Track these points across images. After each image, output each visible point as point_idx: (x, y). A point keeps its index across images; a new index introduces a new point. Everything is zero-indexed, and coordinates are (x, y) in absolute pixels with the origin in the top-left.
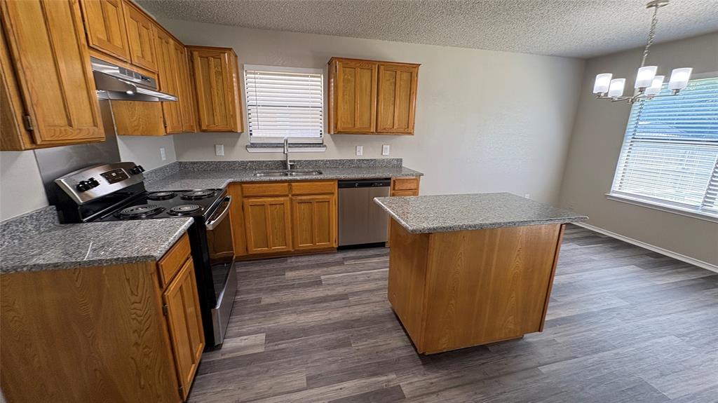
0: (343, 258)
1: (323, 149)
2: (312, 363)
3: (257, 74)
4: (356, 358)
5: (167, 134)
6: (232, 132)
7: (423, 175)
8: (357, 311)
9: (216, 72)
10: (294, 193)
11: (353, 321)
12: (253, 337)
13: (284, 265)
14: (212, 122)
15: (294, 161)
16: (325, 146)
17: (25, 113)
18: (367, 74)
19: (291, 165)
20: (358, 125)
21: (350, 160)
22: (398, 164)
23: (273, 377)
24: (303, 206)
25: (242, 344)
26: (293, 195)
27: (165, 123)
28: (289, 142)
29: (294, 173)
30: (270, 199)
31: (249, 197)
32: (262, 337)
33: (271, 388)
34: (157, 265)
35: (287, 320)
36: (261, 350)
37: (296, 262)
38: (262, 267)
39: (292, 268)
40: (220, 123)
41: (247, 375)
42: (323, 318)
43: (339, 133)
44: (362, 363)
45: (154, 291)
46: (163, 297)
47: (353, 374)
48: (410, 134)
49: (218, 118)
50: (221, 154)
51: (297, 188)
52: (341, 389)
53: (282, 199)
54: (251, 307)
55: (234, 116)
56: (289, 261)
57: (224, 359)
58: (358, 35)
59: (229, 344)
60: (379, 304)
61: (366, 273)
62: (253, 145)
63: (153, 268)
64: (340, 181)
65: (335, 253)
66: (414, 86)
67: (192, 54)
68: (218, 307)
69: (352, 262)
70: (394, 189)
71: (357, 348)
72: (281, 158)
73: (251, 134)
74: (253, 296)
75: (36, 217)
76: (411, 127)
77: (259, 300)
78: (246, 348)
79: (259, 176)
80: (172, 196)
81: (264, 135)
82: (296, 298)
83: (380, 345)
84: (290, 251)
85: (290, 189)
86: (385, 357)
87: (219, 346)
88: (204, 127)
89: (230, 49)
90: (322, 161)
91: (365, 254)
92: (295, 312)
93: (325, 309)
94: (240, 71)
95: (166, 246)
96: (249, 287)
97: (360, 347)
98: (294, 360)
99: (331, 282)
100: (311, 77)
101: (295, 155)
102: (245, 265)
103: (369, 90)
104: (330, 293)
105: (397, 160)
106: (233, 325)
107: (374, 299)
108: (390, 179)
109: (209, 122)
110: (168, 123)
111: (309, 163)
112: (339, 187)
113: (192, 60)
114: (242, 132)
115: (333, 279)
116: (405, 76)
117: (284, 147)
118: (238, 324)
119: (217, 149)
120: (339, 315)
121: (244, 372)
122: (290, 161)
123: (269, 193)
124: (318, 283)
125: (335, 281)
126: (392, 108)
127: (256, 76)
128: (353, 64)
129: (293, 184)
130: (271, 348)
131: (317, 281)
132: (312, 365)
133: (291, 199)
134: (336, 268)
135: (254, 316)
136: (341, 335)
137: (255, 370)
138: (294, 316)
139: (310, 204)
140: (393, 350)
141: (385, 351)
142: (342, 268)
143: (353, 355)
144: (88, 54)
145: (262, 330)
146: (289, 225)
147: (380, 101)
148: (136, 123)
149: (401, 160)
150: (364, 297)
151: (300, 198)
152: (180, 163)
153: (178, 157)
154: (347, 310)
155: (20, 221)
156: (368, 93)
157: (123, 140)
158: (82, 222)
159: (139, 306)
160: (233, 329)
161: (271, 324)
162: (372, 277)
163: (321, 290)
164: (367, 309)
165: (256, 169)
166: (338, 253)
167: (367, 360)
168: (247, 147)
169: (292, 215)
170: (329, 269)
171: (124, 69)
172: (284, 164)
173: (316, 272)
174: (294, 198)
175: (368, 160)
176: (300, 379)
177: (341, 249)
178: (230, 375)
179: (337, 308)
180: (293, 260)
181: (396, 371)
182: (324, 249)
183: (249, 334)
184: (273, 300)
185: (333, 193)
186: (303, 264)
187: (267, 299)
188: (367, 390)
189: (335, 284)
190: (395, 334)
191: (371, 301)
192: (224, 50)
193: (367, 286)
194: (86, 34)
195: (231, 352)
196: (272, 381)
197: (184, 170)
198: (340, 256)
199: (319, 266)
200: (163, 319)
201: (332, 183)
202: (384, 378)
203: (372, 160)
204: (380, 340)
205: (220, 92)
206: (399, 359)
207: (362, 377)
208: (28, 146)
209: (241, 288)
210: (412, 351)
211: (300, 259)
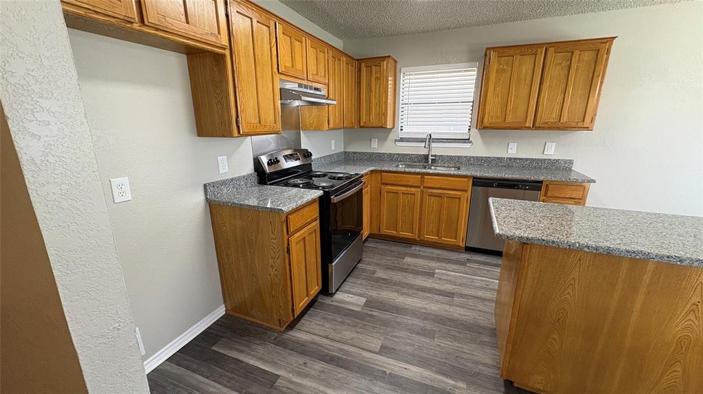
0: (467, 259)
1: (468, 145)
2: (392, 336)
3: (412, 74)
4: (433, 351)
5: (330, 129)
6: (383, 127)
7: (594, 181)
8: (457, 312)
9: (376, 78)
10: (425, 185)
11: (448, 319)
12: (356, 298)
13: (407, 250)
14: (368, 120)
15: (435, 156)
16: (471, 142)
17: (237, 116)
18: (529, 60)
19: (432, 159)
20: (509, 119)
21: (498, 158)
22: (566, 166)
23: (358, 332)
24: (433, 198)
25: (348, 299)
26: (424, 187)
27: (328, 121)
28: (432, 137)
29: (433, 167)
30: (403, 188)
31: (386, 184)
32: (364, 300)
33: (352, 339)
34: (287, 217)
35: (388, 295)
36: (358, 309)
37: (419, 251)
38: (388, 247)
39: (413, 254)
40: (374, 120)
41: (341, 322)
42: (420, 306)
43: (484, 128)
44: (437, 358)
45: (283, 234)
46: (288, 240)
47: (423, 362)
48: (587, 128)
49: (373, 116)
50: (375, 147)
51: (429, 181)
52: (406, 369)
53: (414, 189)
54: (366, 276)
55: (385, 115)
56: (413, 248)
57: (331, 305)
58: (527, 17)
59: (339, 296)
60: (484, 315)
61: (486, 281)
62: (402, 140)
63: (284, 218)
64: (475, 178)
65: (462, 252)
66: (600, 68)
67: (360, 65)
68: (333, 264)
69: (476, 266)
70: (545, 195)
71: (438, 343)
72: (424, 152)
73: (402, 130)
74: (371, 268)
75: (245, 178)
76: (588, 119)
77: (374, 272)
78: (349, 303)
79: (401, 168)
80: (324, 175)
81: (412, 131)
82: (405, 281)
83: (464, 352)
84: (415, 240)
85: (422, 181)
86: (464, 365)
87: (332, 295)
88: (362, 124)
89: (389, 57)
90: (465, 157)
91: (494, 262)
92: (398, 292)
93: (425, 298)
94: (398, 74)
95: (293, 206)
96: (372, 260)
97: (442, 345)
98: (379, 328)
99: (444, 277)
100: (465, 71)
101: (438, 149)
102: (377, 242)
103: (529, 79)
104: (437, 286)
105: (565, 161)
106: (347, 283)
107: (481, 308)
108: (541, 182)
109: (366, 119)
110: (331, 121)
111: (451, 158)
112: (474, 184)
113: (360, 71)
114: (394, 128)
115: (447, 275)
116: (588, 56)
117: (425, 142)
118: (351, 284)
119: (372, 142)
120: (436, 308)
121: (340, 320)
122: (432, 156)
123: (403, 183)
124: (430, 274)
125: (449, 278)
126: (560, 98)
127: (411, 77)
128: (512, 51)
129: (425, 177)
130: (366, 311)
131: (429, 273)
132: (391, 338)
133: (422, 191)
134: (455, 267)
135: (365, 283)
136: (429, 325)
137: (347, 321)
138: (396, 294)
139: (440, 198)
140: (476, 363)
141: (467, 360)
142: (462, 268)
143: (432, 347)
144: (277, 77)
145: (366, 296)
146: (417, 216)
147: (543, 90)
148: (311, 122)
149: (571, 162)
150: (471, 302)
151: (430, 190)
152: (346, 152)
153: (345, 148)
154: (447, 307)
155: (238, 179)
156: (528, 82)
157: (305, 134)
158: (267, 184)
159: (275, 241)
160: (346, 286)
161: (374, 294)
162: (491, 287)
163: (430, 281)
164: (468, 314)
165: (400, 161)
166: (465, 253)
167: (442, 358)
168: (396, 141)
169: (421, 206)
170: (448, 266)
171: (302, 84)
172: (426, 157)
173: (433, 264)
174: (425, 190)
175: (522, 159)
176: (376, 344)
177: (469, 249)
178: (331, 317)
179: (438, 302)
180: (417, 248)
181: (470, 383)
182: (451, 245)
183: (355, 295)
184: (384, 276)
185: (466, 191)
186: (425, 254)
187: (381, 274)
188: (428, 382)
189: (446, 280)
190: (488, 350)
191: (477, 309)
192: (384, 58)
193: (480, 294)
194: (278, 65)
195: (338, 302)
196: (355, 335)
197: (348, 158)
198: (465, 256)
199: (439, 259)
200: (287, 255)
201: (466, 180)
202: (453, 382)
203: (527, 159)
204: (467, 348)
205: (377, 96)
206: (478, 374)
207: (431, 370)
208: (237, 135)
209: (365, 259)
210: (498, 374)
211: (424, 249)
